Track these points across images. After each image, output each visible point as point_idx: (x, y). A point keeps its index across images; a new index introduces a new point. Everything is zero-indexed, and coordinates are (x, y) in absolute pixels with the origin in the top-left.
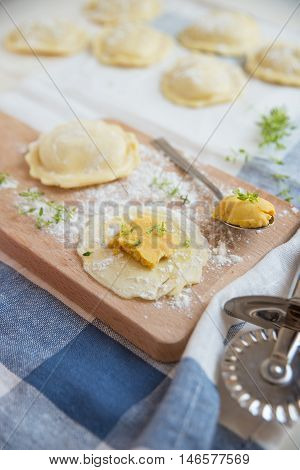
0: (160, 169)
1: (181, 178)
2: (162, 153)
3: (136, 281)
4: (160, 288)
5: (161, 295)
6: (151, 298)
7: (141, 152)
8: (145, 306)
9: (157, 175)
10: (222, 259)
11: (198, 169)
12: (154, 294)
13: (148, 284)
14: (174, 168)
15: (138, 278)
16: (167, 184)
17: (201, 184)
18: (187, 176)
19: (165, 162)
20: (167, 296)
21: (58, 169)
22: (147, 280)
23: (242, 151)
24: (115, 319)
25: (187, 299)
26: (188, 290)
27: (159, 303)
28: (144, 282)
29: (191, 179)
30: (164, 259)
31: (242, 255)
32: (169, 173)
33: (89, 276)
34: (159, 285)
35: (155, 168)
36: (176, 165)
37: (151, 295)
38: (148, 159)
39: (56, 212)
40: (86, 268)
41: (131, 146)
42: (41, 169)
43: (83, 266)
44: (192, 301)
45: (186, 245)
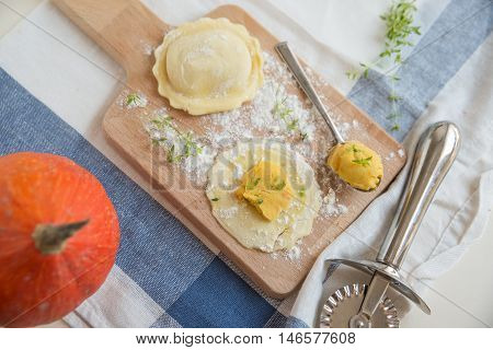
0: (282, 89)
1: (301, 104)
2: (285, 65)
3: (257, 232)
4: (276, 241)
5: (277, 248)
6: (269, 251)
7: (265, 63)
8: (264, 256)
10: (330, 209)
12: (271, 248)
13: (267, 237)
14: (296, 89)
15: (259, 231)
16: (288, 112)
18: (307, 101)
19: (287, 77)
20: (283, 250)
22: (266, 233)
25: (298, 251)
26: (300, 242)
27: (275, 254)
28: (264, 234)
29: (310, 106)
31: (347, 205)
32: (290, 96)
33: (218, 222)
34: (275, 238)
35: (278, 86)
36: (298, 85)
37: (269, 248)
40: (214, 213)
41: (256, 60)
42: (168, 87)
43: (211, 209)
44: (302, 253)
45: (302, 195)
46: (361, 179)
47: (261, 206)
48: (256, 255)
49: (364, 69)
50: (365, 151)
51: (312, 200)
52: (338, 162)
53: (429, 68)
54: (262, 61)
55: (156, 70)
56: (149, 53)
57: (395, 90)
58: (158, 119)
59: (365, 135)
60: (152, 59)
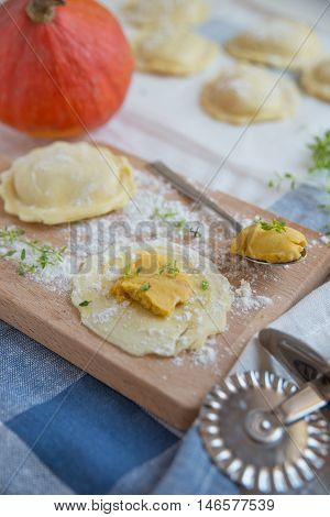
0: (161, 198)
1: (186, 208)
2: (161, 178)
3: (147, 333)
4: (178, 342)
5: (180, 349)
6: (168, 354)
7: (136, 179)
8: (161, 363)
9: (159, 205)
11: (207, 197)
12: (171, 349)
13: (163, 336)
14: (177, 196)
15: (151, 331)
16: (171, 215)
17: (212, 213)
18: (194, 205)
19: (166, 189)
20: (188, 351)
21: (39, 203)
22: (161, 331)
23: (288, 176)
24: (125, 381)
25: (212, 353)
26: (213, 341)
27: (178, 359)
28: (157, 334)
29: (199, 208)
30: (179, 305)
31: (270, 296)
32: (172, 203)
33: (90, 331)
34: (177, 338)
35: (155, 196)
36: (179, 193)
37: (168, 350)
38: (145, 187)
39: (40, 254)
40: (84, 321)
42: (17, 203)
43: (79, 318)
44: (218, 356)
45: (203, 287)
47: (147, 293)
48: (150, 363)
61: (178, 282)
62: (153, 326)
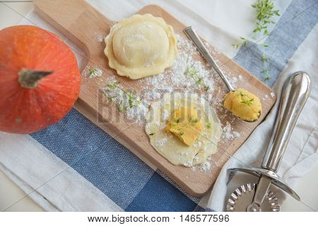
0: (190, 58)
1: (204, 67)
3: (181, 154)
4: (194, 159)
5: (195, 164)
6: (189, 166)
8: (186, 169)
9: (189, 64)
10: (228, 135)
12: (191, 163)
13: (188, 156)
14: (199, 57)
15: (182, 153)
18: (208, 65)
19: (193, 50)
20: (199, 165)
21: (127, 65)
22: (187, 154)
25: (209, 165)
26: (210, 158)
27: (194, 168)
28: (185, 154)
31: (239, 132)
32: (196, 62)
33: (154, 149)
34: (193, 157)
35: (187, 56)
36: (201, 55)
37: (189, 164)
40: (152, 143)
41: (172, 40)
42: (116, 62)
43: (149, 141)
44: (212, 166)
45: (208, 127)
46: (248, 114)
47: (182, 136)
48: (182, 169)
49: (243, 41)
50: (249, 95)
51: (216, 131)
52: (231, 103)
53: (287, 37)
54: (176, 41)
55: (107, 51)
56: (101, 40)
57: (265, 53)
58: (110, 84)
59: (248, 84)
60: (103, 45)
61: (196, 128)
62: (184, 151)
